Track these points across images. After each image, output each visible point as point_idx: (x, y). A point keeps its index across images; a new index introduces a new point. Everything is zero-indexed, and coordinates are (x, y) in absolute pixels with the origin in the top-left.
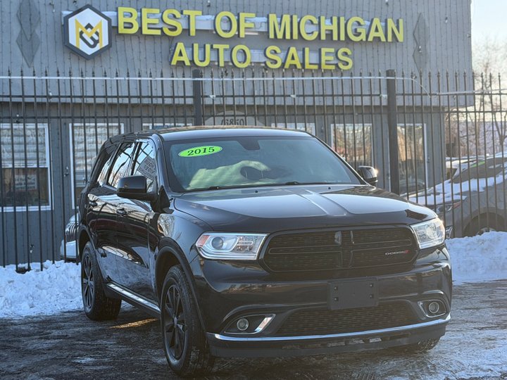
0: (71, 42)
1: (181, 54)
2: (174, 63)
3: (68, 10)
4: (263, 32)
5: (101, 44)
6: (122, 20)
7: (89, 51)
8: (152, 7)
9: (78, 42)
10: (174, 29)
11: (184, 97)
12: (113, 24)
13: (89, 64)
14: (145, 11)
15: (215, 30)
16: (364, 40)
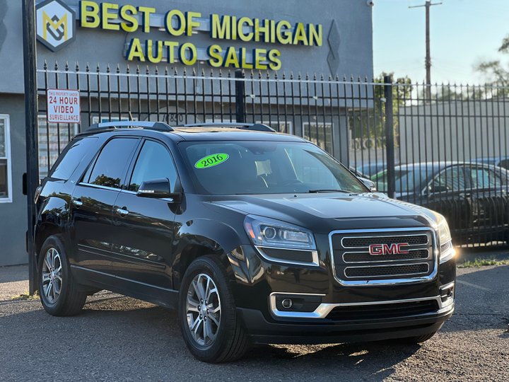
0: (39, 34)
1: (136, 50)
2: (130, 58)
4: (206, 31)
5: (66, 37)
6: (85, 14)
7: (55, 43)
8: (110, 2)
9: (45, 34)
10: (131, 25)
12: (77, 18)
14: (105, 6)
15: (166, 27)
16: (291, 43)
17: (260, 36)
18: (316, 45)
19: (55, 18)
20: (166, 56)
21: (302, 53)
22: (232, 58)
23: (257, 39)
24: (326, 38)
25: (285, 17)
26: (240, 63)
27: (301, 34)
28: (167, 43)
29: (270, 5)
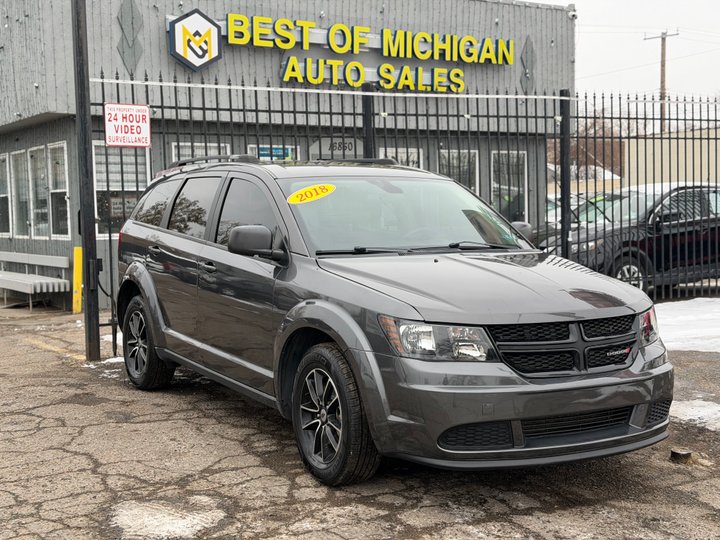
0: (178, 51)
1: (293, 70)
2: (286, 79)
3: (173, 14)
4: (377, 48)
5: (210, 55)
6: (232, 29)
7: (198, 62)
8: (262, 16)
9: (185, 52)
10: (286, 41)
11: (354, 114)
12: (223, 33)
13: (197, 77)
14: (257, 20)
15: (329, 44)
16: (476, 61)
17: (440, 54)
18: (507, 63)
19: (197, 34)
20: (329, 77)
21: (490, 73)
22: (406, 78)
23: (436, 57)
24: (518, 56)
25: (471, 32)
26: (416, 85)
27: (488, 51)
28: (329, 62)
29: (453, 18)
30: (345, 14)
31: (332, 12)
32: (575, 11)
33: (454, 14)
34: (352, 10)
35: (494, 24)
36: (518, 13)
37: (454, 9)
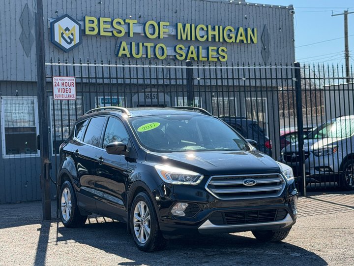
0: (56, 40)
1: (124, 49)
3: (52, 18)
4: (173, 35)
5: (75, 42)
6: (88, 25)
7: (67, 46)
9: (60, 40)
10: (120, 32)
11: (182, 79)
12: (82, 28)
13: (66, 55)
14: (102, 20)
15: (145, 33)
16: (234, 42)
18: (253, 42)
19: (67, 29)
20: (145, 53)
21: (243, 48)
22: (192, 53)
23: (210, 39)
24: (260, 38)
25: (230, 23)
26: (198, 57)
28: (145, 44)
29: (219, 15)
30: (154, 14)
31: (146, 14)
32: (293, 9)
33: (219, 12)
34: (158, 11)
35: (244, 18)
36: (258, 11)
37: (219, 10)
